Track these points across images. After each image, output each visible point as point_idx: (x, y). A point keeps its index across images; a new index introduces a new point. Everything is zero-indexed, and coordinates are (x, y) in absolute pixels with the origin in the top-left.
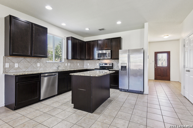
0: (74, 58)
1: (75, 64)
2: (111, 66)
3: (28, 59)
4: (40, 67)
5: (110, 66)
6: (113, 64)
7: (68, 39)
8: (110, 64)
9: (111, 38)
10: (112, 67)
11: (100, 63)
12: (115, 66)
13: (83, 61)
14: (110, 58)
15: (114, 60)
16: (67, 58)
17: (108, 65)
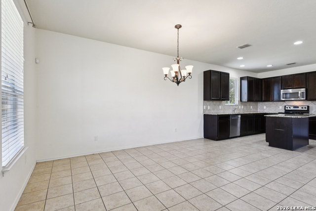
0: (250, 100)
1: (248, 107)
2: (306, 109)
3: (215, 102)
4: (221, 109)
5: (304, 109)
6: (308, 107)
7: (242, 79)
8: (304, 107)
9: (306, 73)
10: (308, 111)
11: (285, 106)
12: (312, 110)
13: (256, 103)
14: (305, 99)
15: (310, 102)
16: (241, 100)
17: (300, 108)
